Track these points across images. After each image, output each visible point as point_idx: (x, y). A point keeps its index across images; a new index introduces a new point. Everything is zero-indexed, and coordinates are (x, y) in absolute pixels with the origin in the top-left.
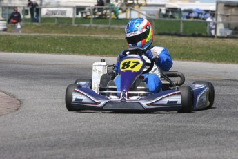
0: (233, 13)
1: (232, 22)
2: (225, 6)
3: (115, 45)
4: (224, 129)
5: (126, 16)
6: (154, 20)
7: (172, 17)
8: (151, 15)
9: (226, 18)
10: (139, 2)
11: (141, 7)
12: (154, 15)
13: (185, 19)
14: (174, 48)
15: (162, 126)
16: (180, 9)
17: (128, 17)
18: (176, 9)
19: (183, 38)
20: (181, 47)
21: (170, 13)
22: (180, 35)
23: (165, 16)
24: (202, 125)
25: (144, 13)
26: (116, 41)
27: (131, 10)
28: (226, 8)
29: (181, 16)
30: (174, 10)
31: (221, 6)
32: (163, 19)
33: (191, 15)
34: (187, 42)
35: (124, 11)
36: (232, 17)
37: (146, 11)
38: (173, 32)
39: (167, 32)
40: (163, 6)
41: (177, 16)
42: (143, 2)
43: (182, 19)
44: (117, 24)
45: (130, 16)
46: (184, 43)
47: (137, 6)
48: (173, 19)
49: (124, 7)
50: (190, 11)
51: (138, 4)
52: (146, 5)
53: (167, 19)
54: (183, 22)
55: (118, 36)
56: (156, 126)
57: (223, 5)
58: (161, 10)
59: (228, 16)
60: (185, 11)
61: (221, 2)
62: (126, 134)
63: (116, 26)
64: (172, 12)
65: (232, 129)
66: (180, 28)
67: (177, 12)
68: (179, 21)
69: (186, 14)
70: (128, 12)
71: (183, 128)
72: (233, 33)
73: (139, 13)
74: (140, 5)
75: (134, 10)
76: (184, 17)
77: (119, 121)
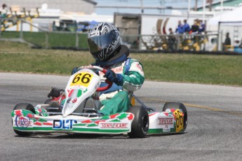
0: (132, 26)
1: (131, 35)
2: (123, 18)
3: (5, 60)
4: (121, 148)
5: (17, 28)
6: (48, 33)
7: (67, 29)
8: (45, 28)
9: (124, 31)
10: (32, 14)
11: (34, 19)
12: (47, 28)
13: (81, 32)
14: (70, 63)
15: (56, 145)
16: (75, 22)
17: (19, 30)
18: (71, 21)
19: (79, 52)
20: (76, 62)
21: (65, 26)
22: (75, 49)
23: (59, 29)
24: (99, 144)
25: (37, 25)
26: (6, 55)
27: (22, 22)
28: (124, 20)
29: (76, 29)
30: (69, 22)
31: (119, 18)
32: (57, 32)
33: (87, 28)
34: (83, 56)
35: (15, 24)
36: (131, 30)
37: (39, 24)
38: (68, 46)
39: (62, 46)
40: (57, 18)
41: (72, 29)
42: (36, 14)
43: (78, 32)
44: (8, 37)
45: (22, 28)
46: (79, 58)
47: (29, 18)
48: (67, 32)
49: (15, 19)
50: (86, 24)
51: (29, 16)
52: (39, 17)
53: (61, 32)
54: (79, 35)
55: (7, 50)
56: (50, 146)
57: (121, 17)
58: (54, 22)
59: (126, 29)
60: (81, 23)
61: (119, 14)
62: (16, 155)
63: (7, 40)
64: (67, 24)
65: (130, 148)
66: (75, 42)
67: (72, 25)
68: (74, 35)
69: (82, 27)
70: (19, 24)
71: (78, 148)
72: (132, 48)
73: (31, 25)
74: (32, 17)
75: (25, 22)
76: (79, 30)
77: (9, 141)
